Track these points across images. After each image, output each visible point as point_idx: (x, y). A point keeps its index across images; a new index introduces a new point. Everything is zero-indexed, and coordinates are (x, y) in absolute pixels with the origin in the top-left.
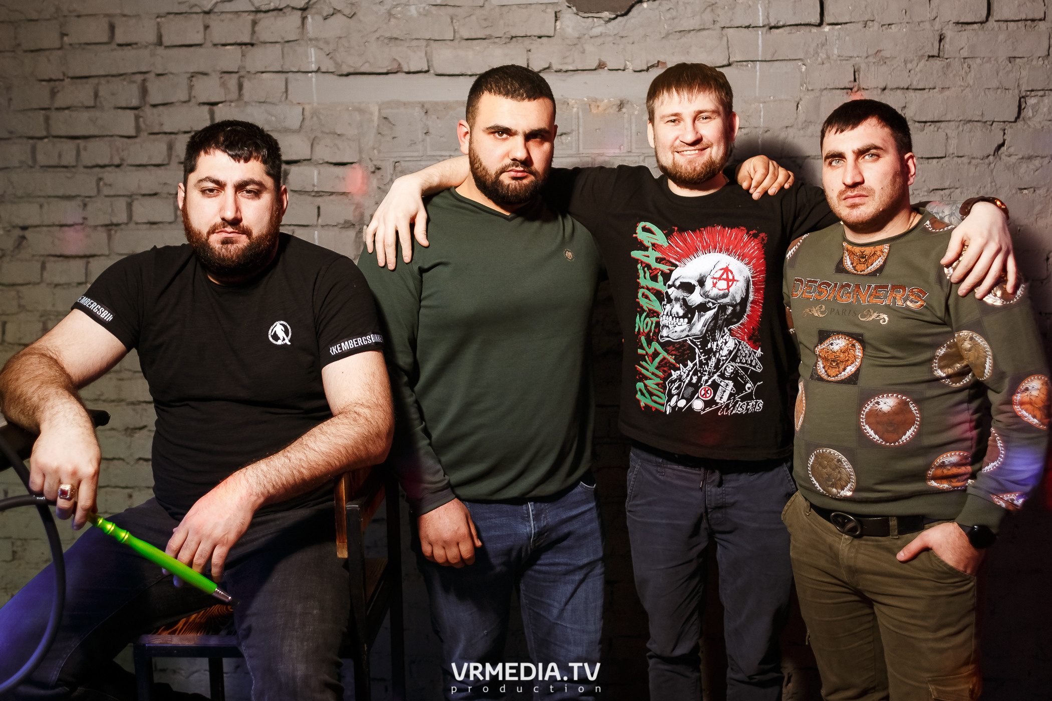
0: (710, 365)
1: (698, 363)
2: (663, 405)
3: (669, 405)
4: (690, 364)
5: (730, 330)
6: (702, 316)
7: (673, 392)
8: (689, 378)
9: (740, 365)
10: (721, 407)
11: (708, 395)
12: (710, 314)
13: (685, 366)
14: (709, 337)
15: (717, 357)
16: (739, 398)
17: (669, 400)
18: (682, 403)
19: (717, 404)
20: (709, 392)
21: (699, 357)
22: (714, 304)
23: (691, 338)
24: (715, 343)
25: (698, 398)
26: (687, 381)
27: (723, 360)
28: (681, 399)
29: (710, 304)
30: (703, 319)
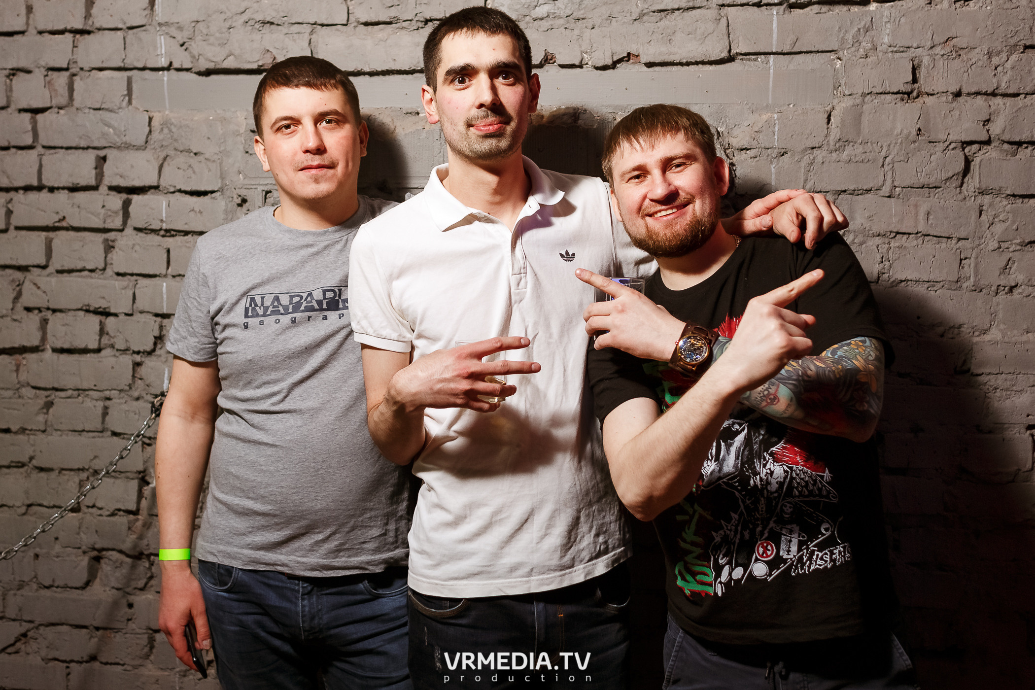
0: (760, 509)
1: (744, 511)
2: (710, 585)
3: (721, 583)
4: (735, 516)
5: (772, 454)
6: (731, 445)
7: (720, 562)
8: (738, 536)
9: (801, 499)
10: (792, 564)
11: (769, 553)
12: (739, 439)
13: (729, 520)
14: (748, 471)
15: (765, 495)
16: (813, 546)
17: (718, 575)
18: (738, 573)
19: (785, 561)
20: (769, 547)
21: (744, 502)
22: (740, 425)
23: (724, 480)
24: (758, 477)
25: (757, 560)
26: (737, 541)
27: (775, 498)
28: (735, 567)
29: (737, 427)
30: (733, 450)
